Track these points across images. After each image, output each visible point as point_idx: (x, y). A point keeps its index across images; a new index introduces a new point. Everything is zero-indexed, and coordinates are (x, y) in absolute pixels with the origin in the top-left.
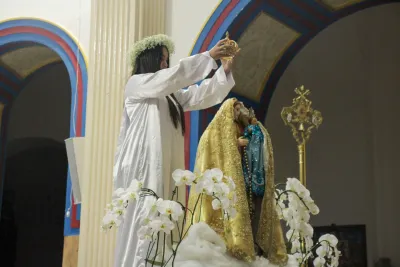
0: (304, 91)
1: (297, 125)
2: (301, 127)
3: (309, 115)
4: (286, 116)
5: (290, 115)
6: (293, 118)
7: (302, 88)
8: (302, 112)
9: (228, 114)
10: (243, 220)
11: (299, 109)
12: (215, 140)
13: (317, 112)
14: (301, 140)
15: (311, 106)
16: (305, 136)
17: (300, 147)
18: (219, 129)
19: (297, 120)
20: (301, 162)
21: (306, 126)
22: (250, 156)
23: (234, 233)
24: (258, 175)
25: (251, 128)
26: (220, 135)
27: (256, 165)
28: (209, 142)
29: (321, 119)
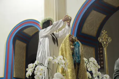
0: (105, 32)
1: (103, 42)
2: (105, 43)
3: (107, 39)
4: (100, 40)
5: (101, 40)
6: (102, 40)
7: (104, 31)
8: (105, 38)
9: (68, 39)
10: (72, 71)
11: (104, 37)
12: (64, 47)
13: (109, 38)
14: (105, 47)
15: (107, 36)
16: (106, 45)
17: (105, 49)
18: (65, 44)
19: (103, 41)
20: (105, 53)
21: (106, 42)
22: (75, 51)
23: (69, 75)
24: (78, 57)
25: (76, 43)
26: (65, 45)
27: (77, 54)
28: (62, 48)
29: (111, 40)
